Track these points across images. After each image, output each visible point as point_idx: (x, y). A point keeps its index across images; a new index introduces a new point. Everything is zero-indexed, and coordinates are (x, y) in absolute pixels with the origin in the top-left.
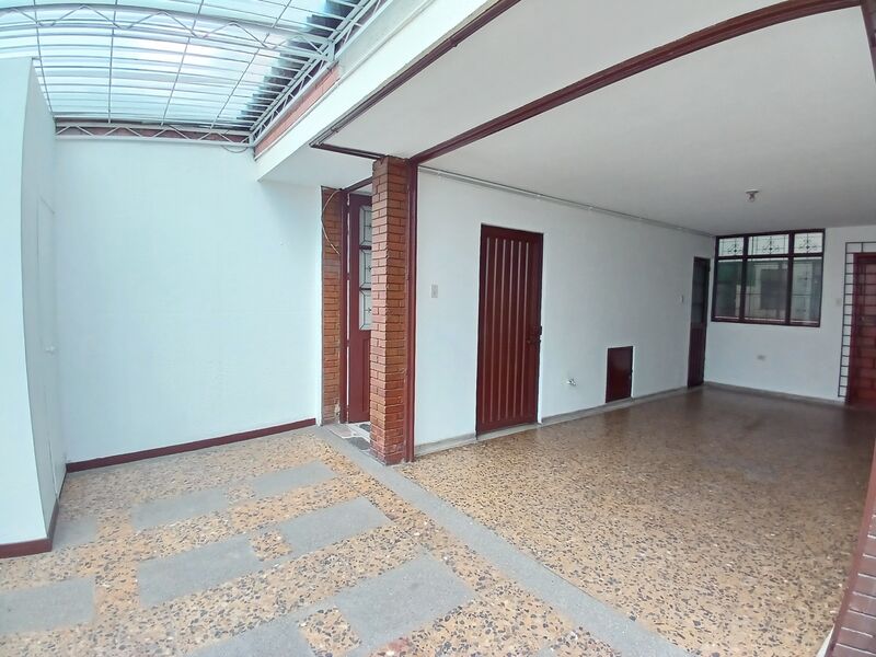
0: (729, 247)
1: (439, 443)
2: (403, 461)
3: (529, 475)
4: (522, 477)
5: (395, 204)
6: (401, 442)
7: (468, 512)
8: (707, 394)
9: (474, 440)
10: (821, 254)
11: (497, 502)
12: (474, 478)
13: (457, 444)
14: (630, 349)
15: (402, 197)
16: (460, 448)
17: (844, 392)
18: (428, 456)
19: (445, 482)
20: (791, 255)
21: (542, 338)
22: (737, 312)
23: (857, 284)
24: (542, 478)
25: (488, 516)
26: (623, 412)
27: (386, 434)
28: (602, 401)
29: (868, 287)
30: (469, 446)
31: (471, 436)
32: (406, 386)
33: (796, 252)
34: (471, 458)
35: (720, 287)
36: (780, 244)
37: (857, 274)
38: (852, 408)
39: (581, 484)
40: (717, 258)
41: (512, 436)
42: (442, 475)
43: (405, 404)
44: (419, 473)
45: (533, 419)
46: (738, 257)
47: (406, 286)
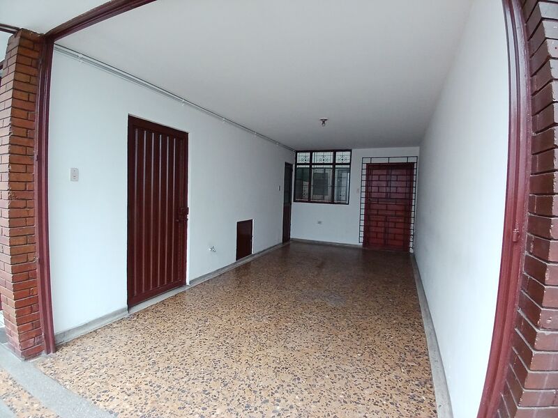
0: (303, 158)
1: (86, 325)
2: (44, 354)
3: (177, 341)
4: (170, 347)
5: (23, 78)
6: (38, 335)
7: (111, 407)
8: (293, 246)
9: (126, 314)
10: (350, 164)
11: (143, 387)
12: (121, 359)
13: (107, 322)
14: (251, 221)
15: (33, 72)
16: (109, 326)
17: (362, 240)
18: (74, 342)
19: (88, 373)
20: (334, 164)
21: (189, 216)
22: (307, 197)
23: (367, 180)
24: (189, 342)
25: (133, 408)
26: (247, 266)
27: (19, 330)
28: (234, 260)
29: (373, 182)
30: (120, 322)
31: (122, 311)
32: (38, 276)
33: (336, 162)
34: (121, 336)
35: (297, 181)
36: (328, 157)
37: (367, 175)
38: (366, 248)
39: (221, 340)
40: (296, 164)
41: (163, 302)
42: (86, 364)
43: (40, 295)
44: (61, 365)
45: (183, 283)
46: (307, 164)
47: (35, 167)
